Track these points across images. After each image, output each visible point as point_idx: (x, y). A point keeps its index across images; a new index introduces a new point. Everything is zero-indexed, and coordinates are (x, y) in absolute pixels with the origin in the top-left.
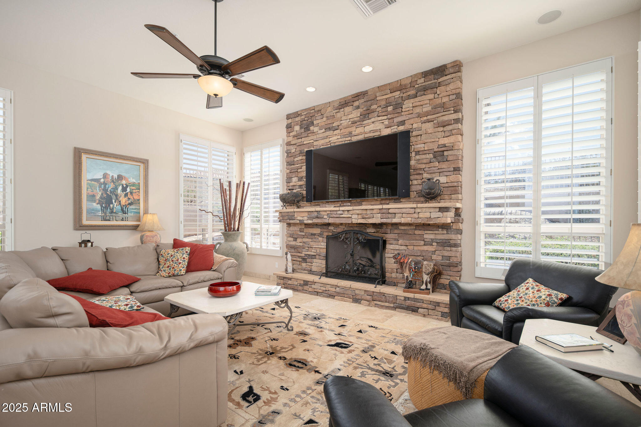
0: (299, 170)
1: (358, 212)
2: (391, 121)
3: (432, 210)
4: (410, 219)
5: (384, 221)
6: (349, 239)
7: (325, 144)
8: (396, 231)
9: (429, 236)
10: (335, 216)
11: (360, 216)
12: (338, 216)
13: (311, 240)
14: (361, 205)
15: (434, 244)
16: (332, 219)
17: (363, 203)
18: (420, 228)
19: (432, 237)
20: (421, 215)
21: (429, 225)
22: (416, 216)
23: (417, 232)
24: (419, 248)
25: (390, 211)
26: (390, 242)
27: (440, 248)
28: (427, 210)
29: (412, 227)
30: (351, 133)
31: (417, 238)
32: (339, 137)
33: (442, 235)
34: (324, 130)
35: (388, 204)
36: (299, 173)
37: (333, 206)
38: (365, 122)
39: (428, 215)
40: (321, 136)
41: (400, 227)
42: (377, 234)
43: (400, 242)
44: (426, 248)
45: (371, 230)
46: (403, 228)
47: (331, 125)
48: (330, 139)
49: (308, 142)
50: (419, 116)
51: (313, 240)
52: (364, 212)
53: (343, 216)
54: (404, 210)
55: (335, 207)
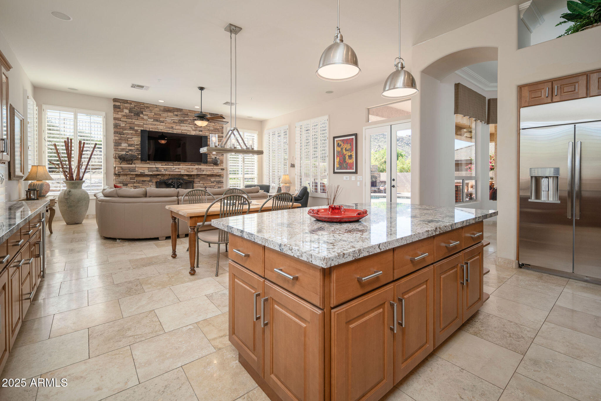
0: (129, 140)
1: (185, 169)
2: (196, 128)
3: (219, 169)
4: (210, 173)
5: (198, 173)
6: (174, 182)
7: (154, 128)
8: (199, 178)
9: (213, 179)
10: (171, 170)
11: (186, 171)
12: (173, 170)
13: (141, 185)
14: (180, 165)
15: (215, 182)
16: (168, 172)
17: (181, 164)
18: (210, 176)
19: (214, 180)
20: (215, 171)
21: (213, 175)
22: (213, 171)
23: (208, 178)
24: (209, 184)
25: (201, 169)
26: (196, 183)
27: (217, 184)
28: (217, 169)
29: (206, 176)
30: (173, 127)
31: (208, 180)
32: (165, 127)
33: (218, 179)
34: (153, 120)
35: (195, 166)
36: (129, 141)
37: (160, 164)
38: (181, 124)
39: (217, 171)
40: (151, 123)
41: (200, 176)
42: (189, 180)
43: (201, 182)
44: (212, 184)
45: (185, 178)
46: (202, 176)
47: (159, 119)
48: (158, 127)
49: (139, 123)
50: (209, 130)
51: (143, 184)
52: (188, 169)
53: (175, 170)
54: (208, 169)
55: (162, 165)
